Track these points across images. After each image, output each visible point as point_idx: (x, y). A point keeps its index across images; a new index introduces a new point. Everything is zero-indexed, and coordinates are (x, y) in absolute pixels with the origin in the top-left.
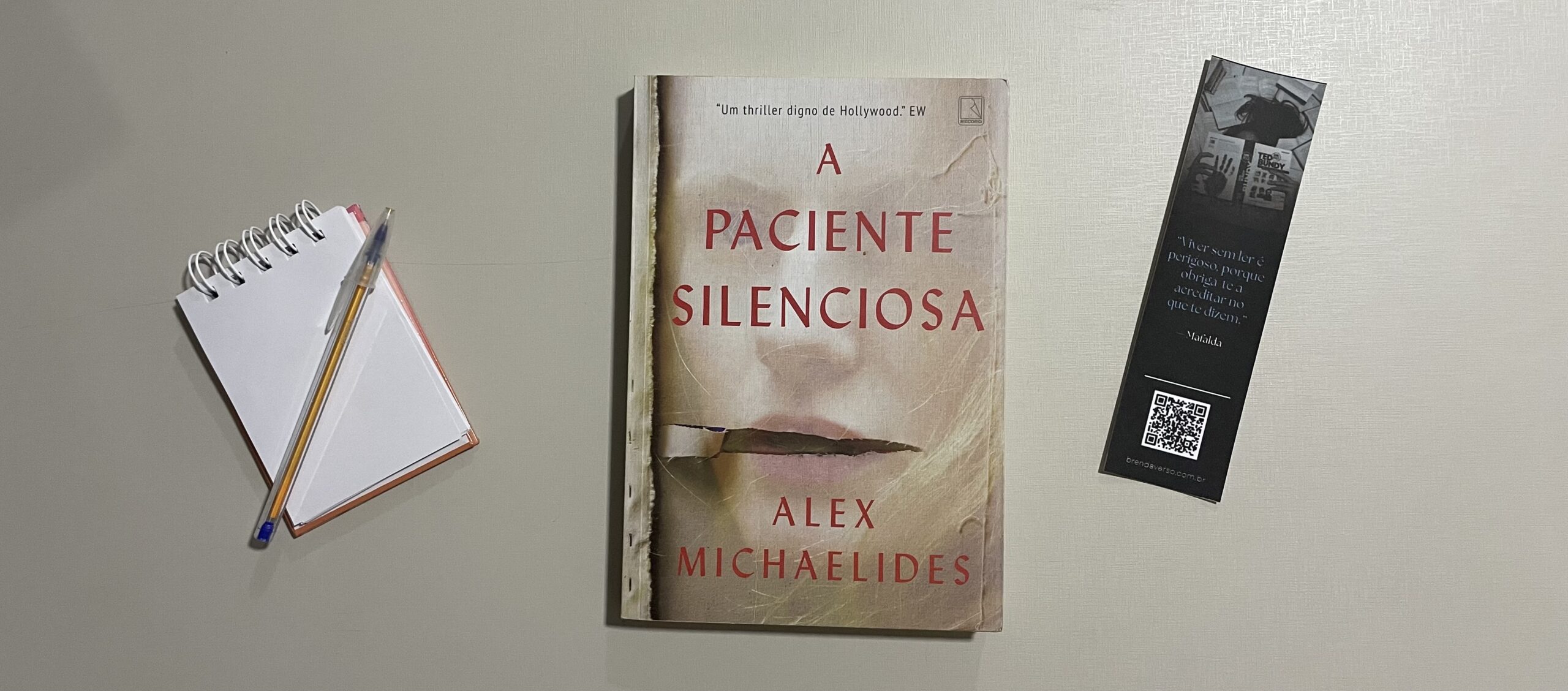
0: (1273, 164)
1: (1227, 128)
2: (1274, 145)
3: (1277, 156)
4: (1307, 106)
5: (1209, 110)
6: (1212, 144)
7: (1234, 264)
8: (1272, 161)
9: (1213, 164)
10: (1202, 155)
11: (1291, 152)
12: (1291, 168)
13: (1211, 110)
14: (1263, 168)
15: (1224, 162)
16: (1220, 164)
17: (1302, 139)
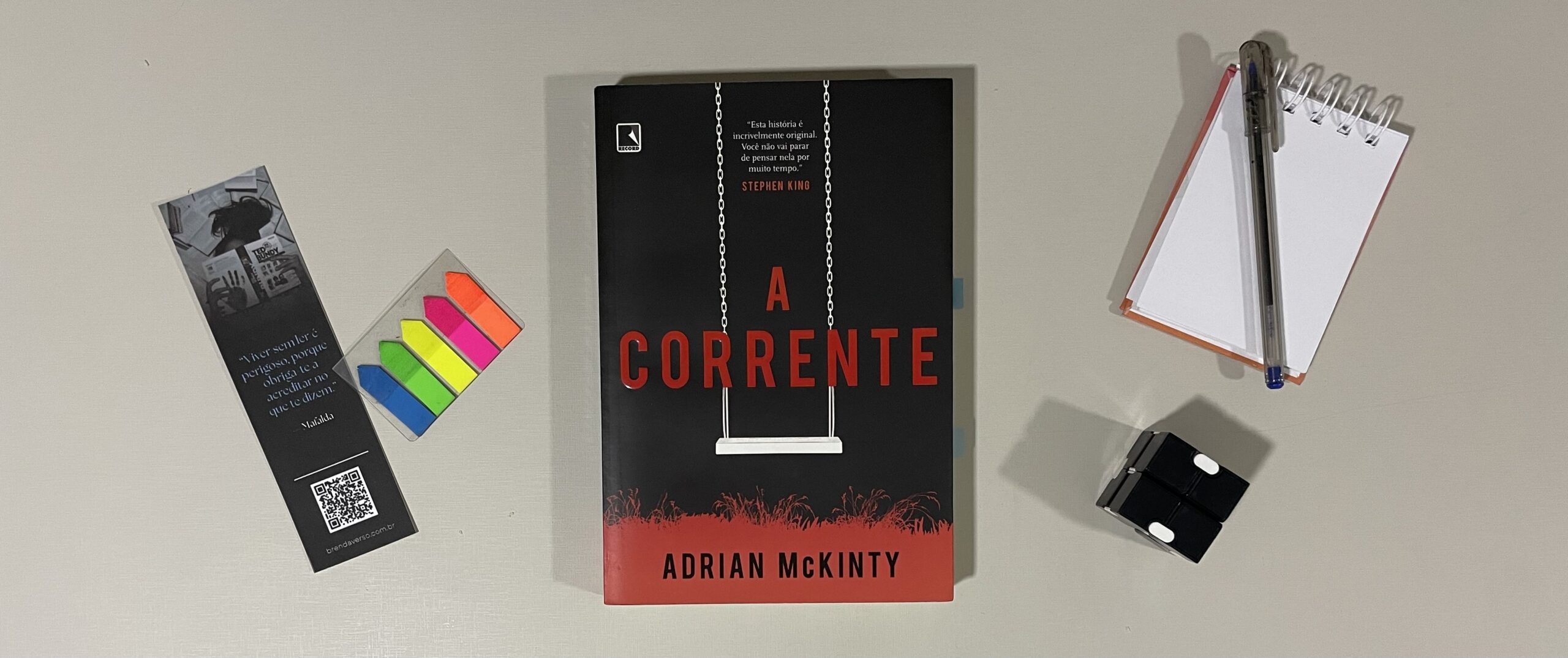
0: (269, 253)
1: (213, 251)
2: (259, 238)
5: (188, 247)
7: (297, 349)
8: (266, 252)
10: (209, 285)
11: (275, 235)
14: (262, 262)
15: (231, 277)
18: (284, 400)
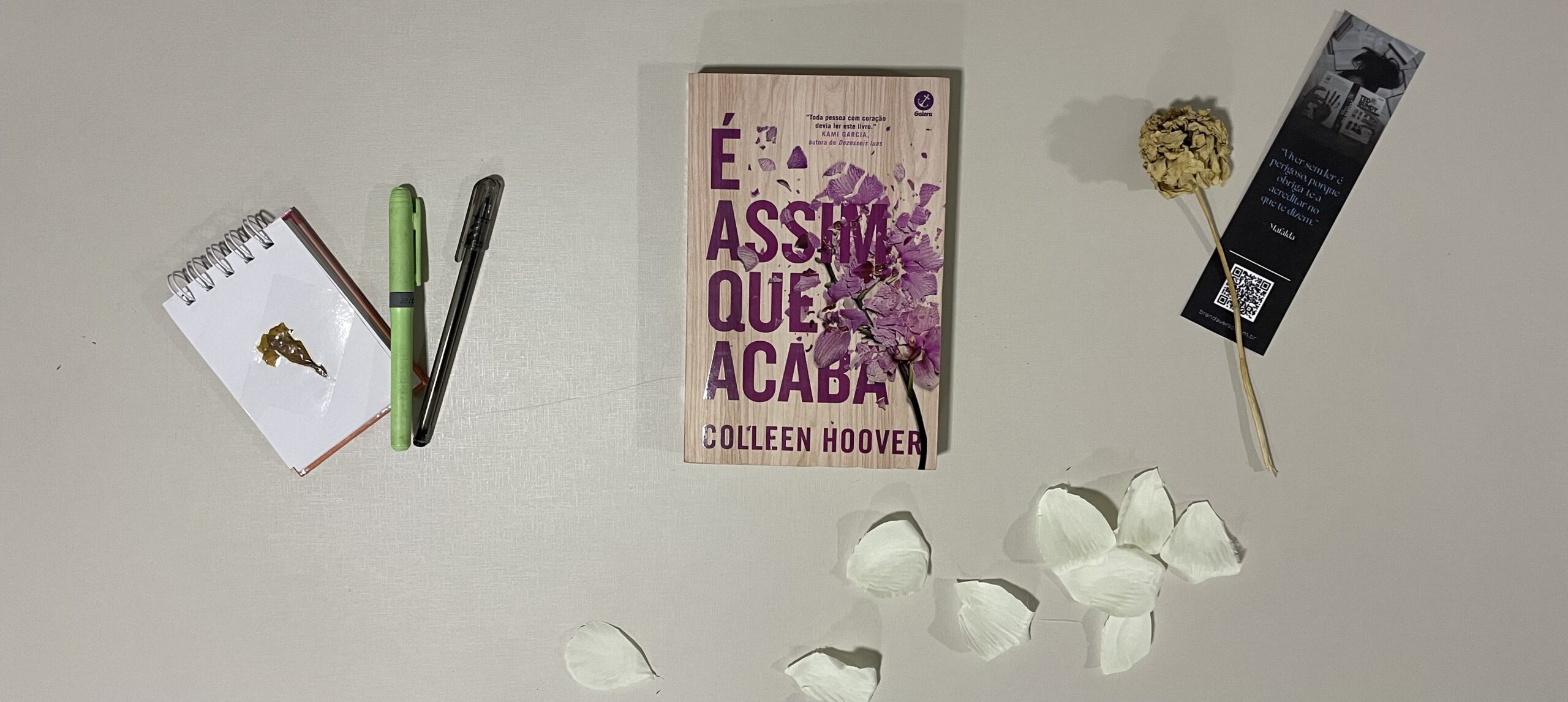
0: (1370, 107)
1: (1342, 70)
2: (1374, 91)
3: (1374, 101)
4: (1408, 66)
5: (1331, 52)
6: (1327, 81)
7: (1320, 179)
8: (1369, 104)
9: (1324, 97)
10: (1317, 88)
11: (1385, 100)
12: (1382, 113)
13: (1333, 54)
14: (1360, 107)
15: (1332, 97)
16: (1330, 97)
17: (1396, 91)
18: (1279, 199)
